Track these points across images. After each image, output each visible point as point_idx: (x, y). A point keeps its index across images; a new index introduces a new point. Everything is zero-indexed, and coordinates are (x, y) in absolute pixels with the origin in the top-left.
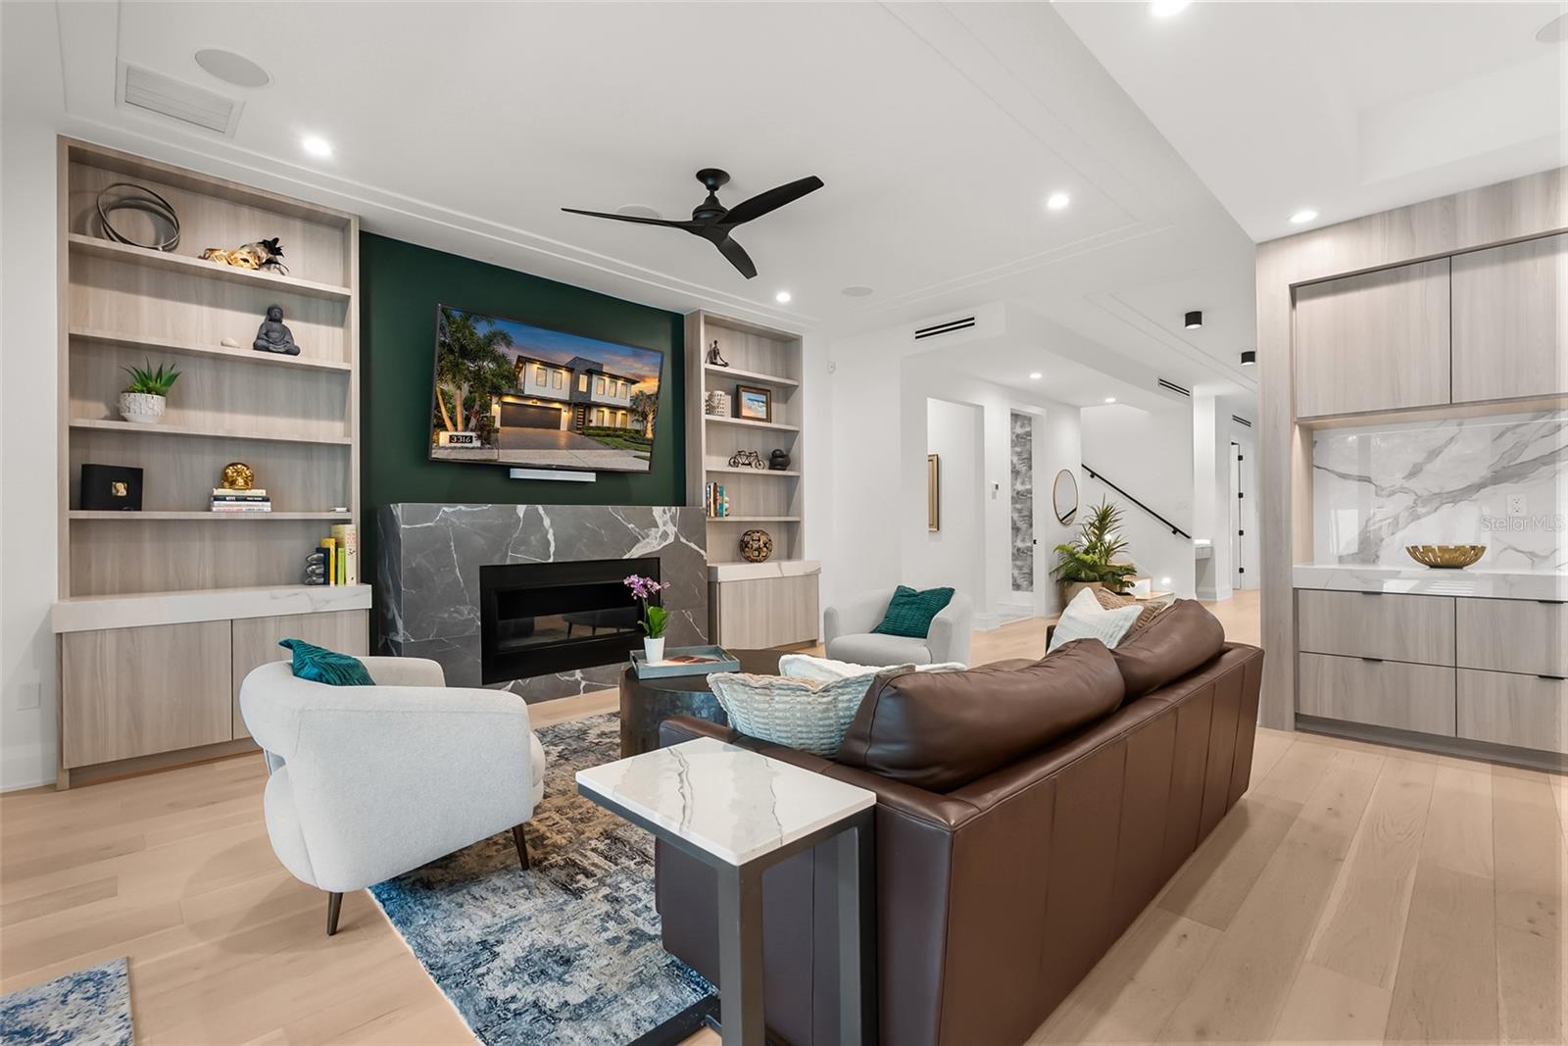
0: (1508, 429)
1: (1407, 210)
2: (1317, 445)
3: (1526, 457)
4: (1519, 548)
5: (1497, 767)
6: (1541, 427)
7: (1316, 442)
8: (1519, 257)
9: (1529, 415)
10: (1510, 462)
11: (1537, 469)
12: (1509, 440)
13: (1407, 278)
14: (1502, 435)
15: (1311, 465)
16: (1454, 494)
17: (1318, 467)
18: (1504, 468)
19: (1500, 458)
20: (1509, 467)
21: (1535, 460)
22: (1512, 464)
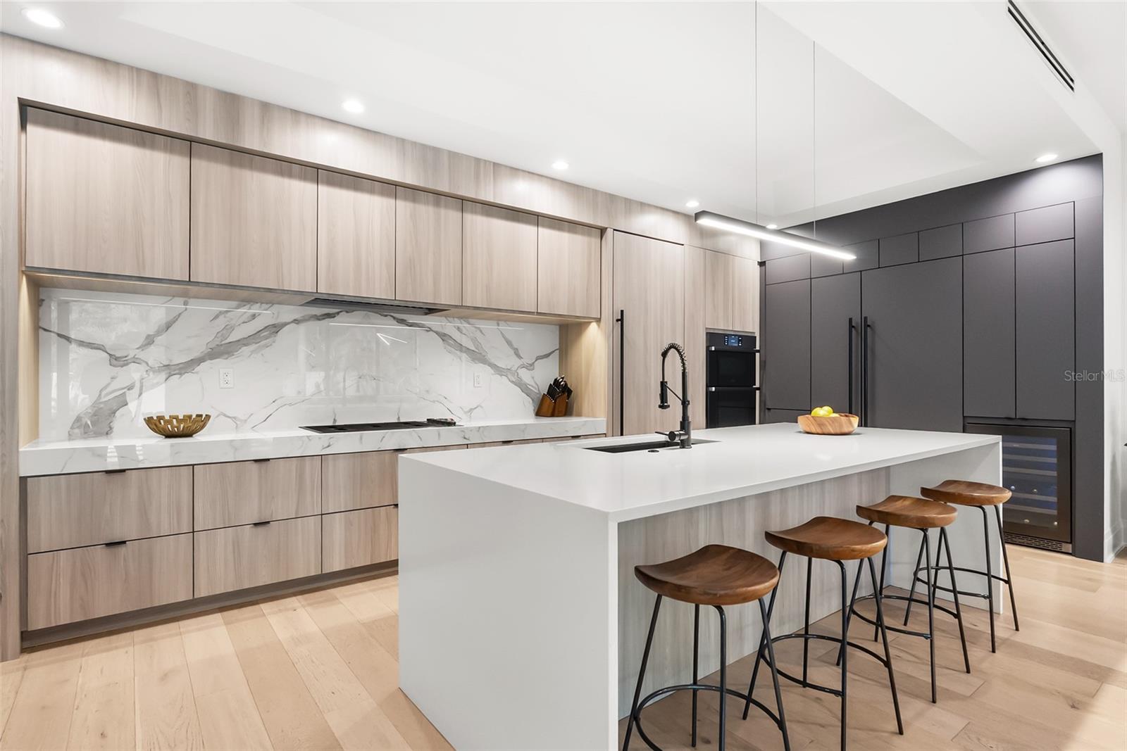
0: (221, 313)
1: (155, 76)
2: (44, 303)
3: (233, 338)
4: (228, 415)
5: (226, 613)
6: (242, 315)
7: (43, 300)
8: (241, 165)
9: (234, 303)
10: (222, 341)
11: (240, 348)
12: (221, 322)
13: (153, 146)
14: (216, 317)
15: (38, 327)
16: (181, 366)
17: (45, 330)
18: (217, 345)
19: (215, 337)
20: (221, 345)
21: (239, 341)
22: (223, 343)
